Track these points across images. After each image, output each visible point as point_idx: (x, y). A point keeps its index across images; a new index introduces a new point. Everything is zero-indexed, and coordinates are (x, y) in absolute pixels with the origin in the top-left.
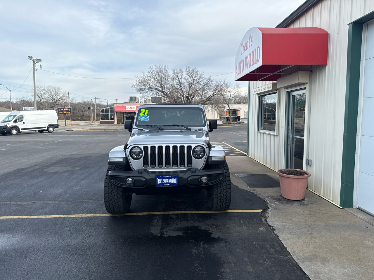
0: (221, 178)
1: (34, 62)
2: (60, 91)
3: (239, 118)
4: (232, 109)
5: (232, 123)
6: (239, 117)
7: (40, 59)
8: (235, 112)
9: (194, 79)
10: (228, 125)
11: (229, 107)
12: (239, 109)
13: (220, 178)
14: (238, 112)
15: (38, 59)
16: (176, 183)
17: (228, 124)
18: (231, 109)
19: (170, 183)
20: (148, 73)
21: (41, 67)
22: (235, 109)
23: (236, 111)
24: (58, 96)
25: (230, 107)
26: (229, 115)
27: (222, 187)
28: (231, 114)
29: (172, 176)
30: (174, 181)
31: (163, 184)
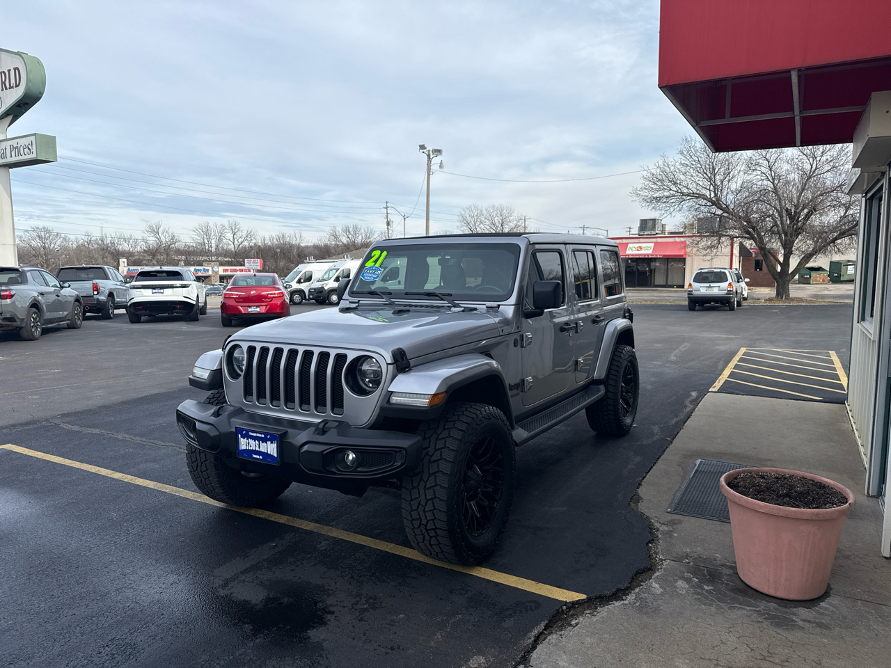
0: (399, 464)
1: (429, 156)
2: (511, 216)
7: (439, 148)
9: (818, 159)
13: (395, 461)
15: (436, 148)
16: (276, 456)
19: (264, 452)
20: (680, 156)
21: (441, 166)
24: (506, 226)
27: (422, 491)
29: (266, 435)
30: (271, 448)
31: (250, 452)
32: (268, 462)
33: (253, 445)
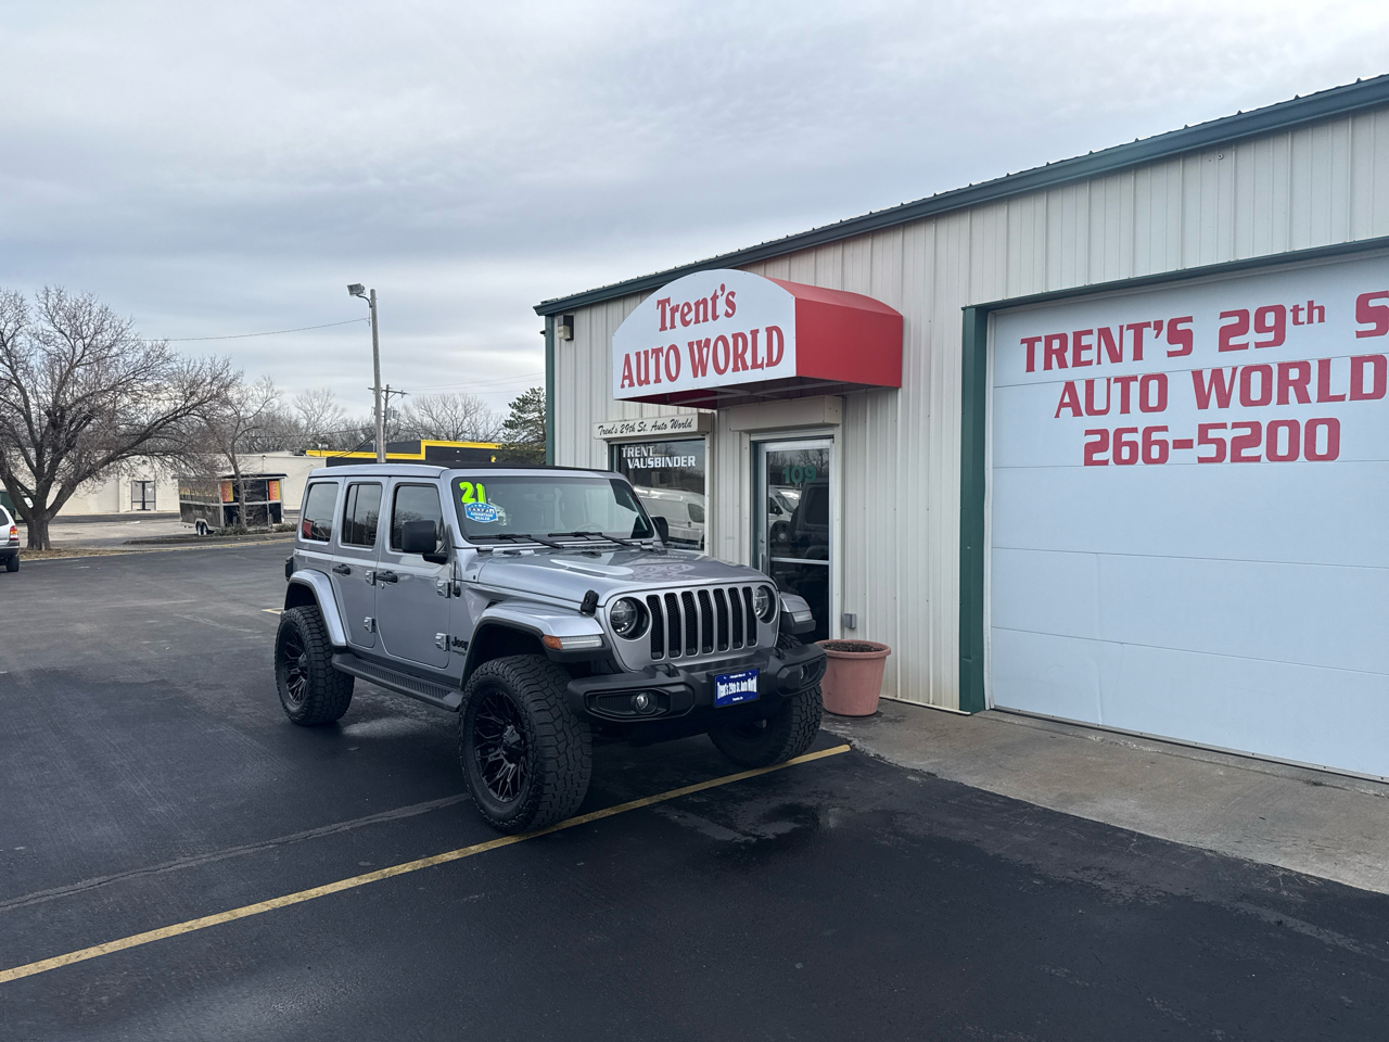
3: (276, 510)
4: (247, 476)
5: (251, 529)
6: (278, 506)
8: (262, 485)
10: (236, 540)
11: (235, 467)
12: (278, 477)
14: (274, 487)
16: (756, 691)
17: (235, 533)
18: (243, 476)
19: (745, 692)
22: (259, 476)
23: (264, 481)
25: (240, 468)
26: (236, 500)
28: (244, 496)
29: (747, 673)
30: (751, 685)
31: (729, 697)
32: (751, 698)
33: (733, 688)
